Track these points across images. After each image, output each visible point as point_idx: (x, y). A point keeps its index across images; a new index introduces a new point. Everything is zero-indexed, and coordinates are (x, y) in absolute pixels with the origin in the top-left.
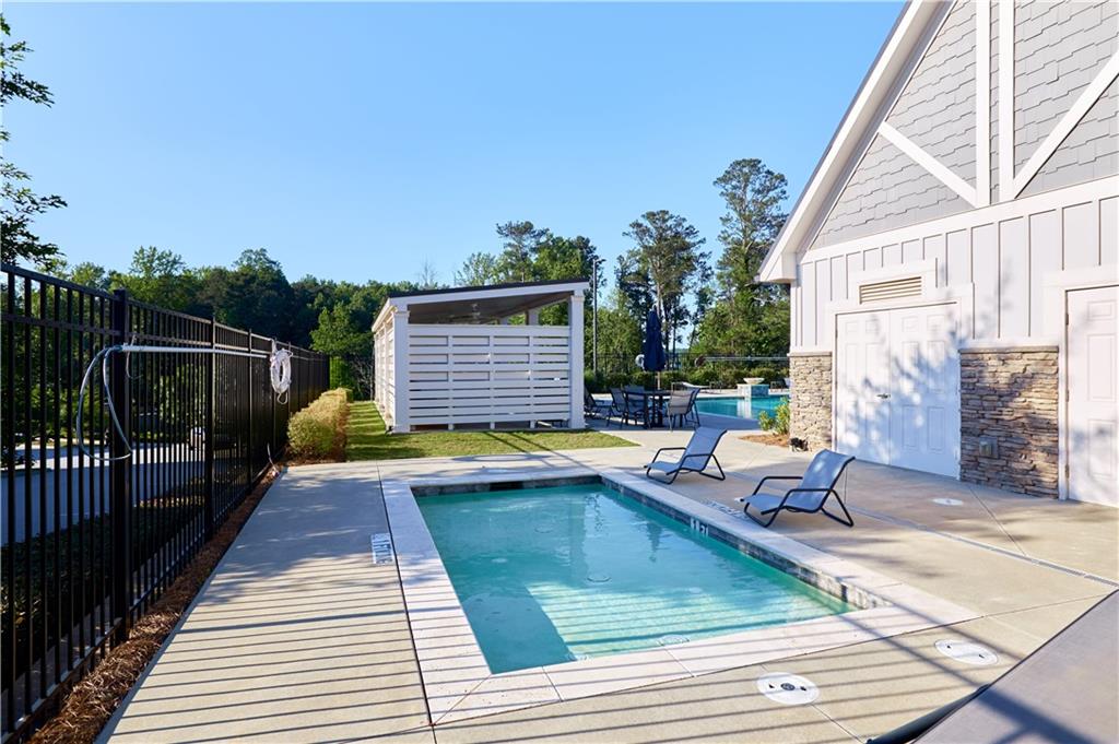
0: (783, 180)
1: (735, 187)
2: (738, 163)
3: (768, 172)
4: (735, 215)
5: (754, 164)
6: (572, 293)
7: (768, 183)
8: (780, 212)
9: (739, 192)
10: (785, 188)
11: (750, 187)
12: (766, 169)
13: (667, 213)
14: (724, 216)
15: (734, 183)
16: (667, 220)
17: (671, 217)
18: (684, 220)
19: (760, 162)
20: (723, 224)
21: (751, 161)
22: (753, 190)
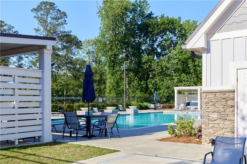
0: (65, 15)
1: (41, 15)
2: (44, 3)
3: (59, 10)
4: (42, 29)
5: (52, 5)
6: (44, 47)
7: (58, 15)
8: (64, 30)
9: (45, 17)
10: (66, 19)
11: (50, 16)
12: (57, 8)
13: (3, 22)
14: (36, 28)
15: (42, 12)
16: (3, 26)
17: (6, 25)
18: (13, 27)
19: (55, 4)
20: (36, 32)
21: (50, 3)
22: (51, 18)
